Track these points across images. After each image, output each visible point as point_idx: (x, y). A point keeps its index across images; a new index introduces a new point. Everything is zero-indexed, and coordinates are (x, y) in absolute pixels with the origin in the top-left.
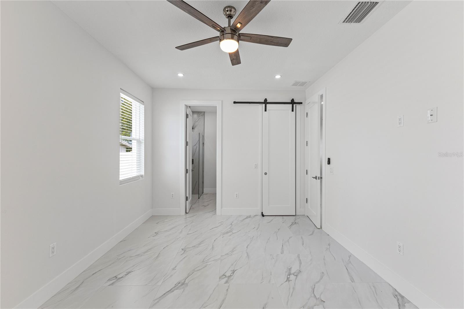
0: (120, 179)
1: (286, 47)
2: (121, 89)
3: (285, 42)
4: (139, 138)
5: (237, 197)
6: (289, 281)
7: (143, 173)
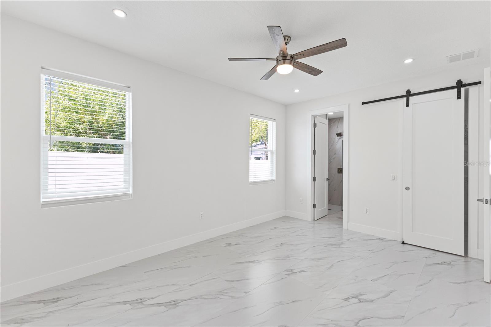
0: (250, 181)
1: (345, 46)
2: (250, 114)
3: (342, 43)
4: (272, 150)
5: (368, 213)
7: (274, 178)
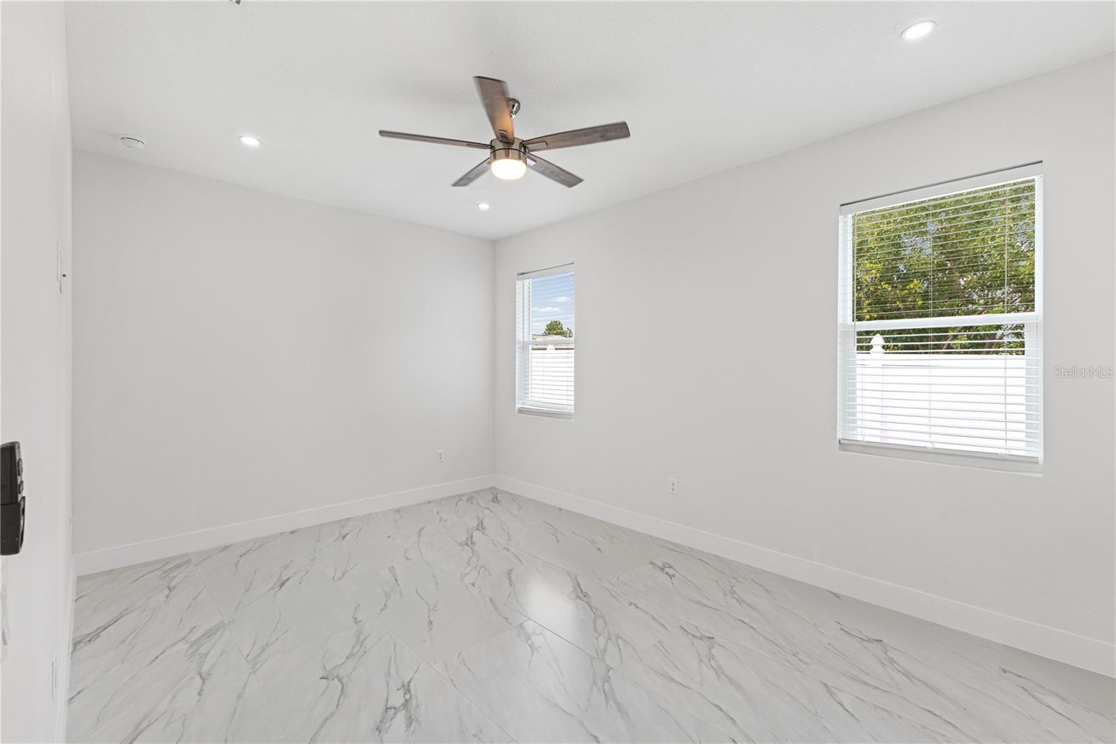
6: (403, 686)
